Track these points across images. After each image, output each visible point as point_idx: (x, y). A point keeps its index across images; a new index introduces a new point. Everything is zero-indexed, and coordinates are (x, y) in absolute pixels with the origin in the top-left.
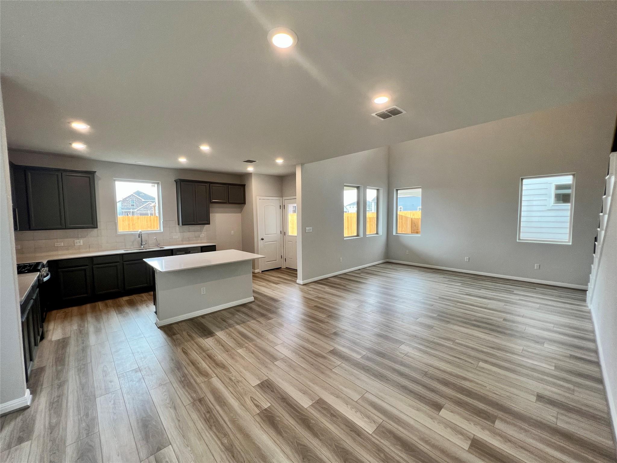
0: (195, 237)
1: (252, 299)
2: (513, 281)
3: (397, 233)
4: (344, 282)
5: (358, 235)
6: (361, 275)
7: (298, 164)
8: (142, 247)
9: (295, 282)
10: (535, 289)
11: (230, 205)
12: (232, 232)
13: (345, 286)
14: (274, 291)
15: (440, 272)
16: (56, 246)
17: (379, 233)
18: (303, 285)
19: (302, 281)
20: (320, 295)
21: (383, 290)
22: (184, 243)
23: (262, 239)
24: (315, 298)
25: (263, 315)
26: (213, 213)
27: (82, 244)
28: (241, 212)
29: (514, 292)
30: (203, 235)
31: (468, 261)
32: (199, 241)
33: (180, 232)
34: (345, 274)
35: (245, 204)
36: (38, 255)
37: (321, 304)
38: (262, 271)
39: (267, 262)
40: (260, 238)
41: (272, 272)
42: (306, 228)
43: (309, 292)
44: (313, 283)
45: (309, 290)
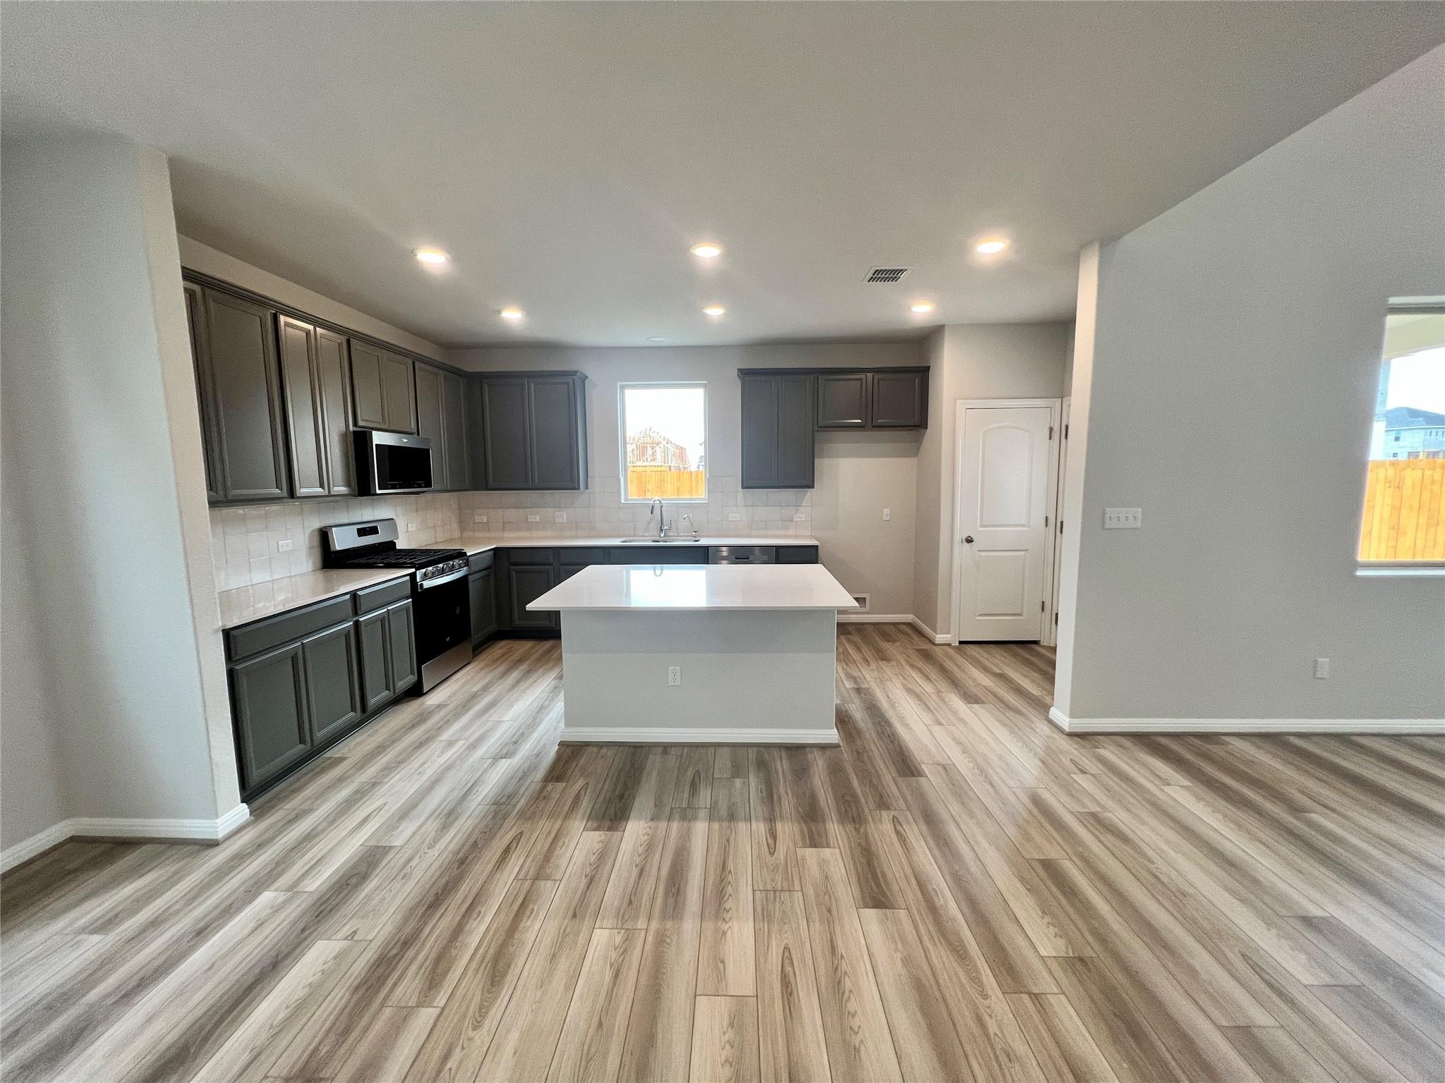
0: (782, 521)
1: (831, 735)
4: (1312, 785)
8: (662, 535)
9: (1046, 712)
11: (873, 433)
12: (887, 511)
13: (1296, 810)
14: (936, 728)
16: (530, 520)
18: (1072, 735)
19: (1068, 720)
20: (1118, 816)
22: (754, 533)
23: (969, 540)
24: (1077, 816)
25: (811, 815)
26: (829, 456)
27: (565, 521)
28: (915, 453)
30: (801, 516)
32: (791, 532)
33: (746, 506)
34: (1344, 739)
35: (927, 428)
36: (506, 534)
37: (1088, 863)
38: (961, 643)
39: (980, 615)
40: (959, 535)
41: (994, 649)
42: (1108, 510)
43: (1079, 778)
44: (1129, 738)
45: (1083, 772)
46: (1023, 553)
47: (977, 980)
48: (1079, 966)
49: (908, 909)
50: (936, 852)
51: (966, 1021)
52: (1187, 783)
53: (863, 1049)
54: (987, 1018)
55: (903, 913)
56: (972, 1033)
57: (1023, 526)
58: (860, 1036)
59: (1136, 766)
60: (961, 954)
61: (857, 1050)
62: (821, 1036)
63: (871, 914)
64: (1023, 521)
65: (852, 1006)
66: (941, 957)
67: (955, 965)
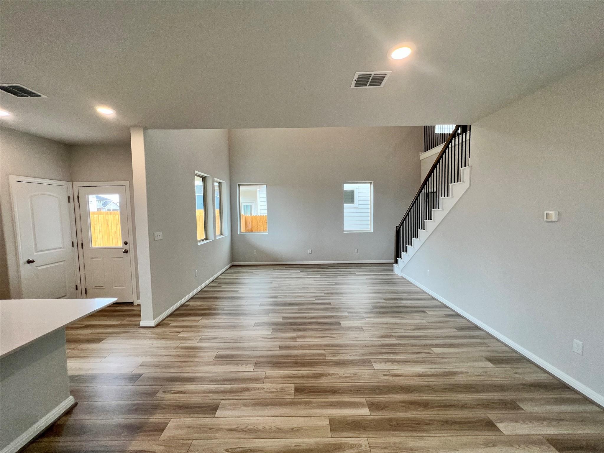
2: (344, 264)
3: (241, 232)
5: (206, 239)
6: (224, 288)
7: (136, 126)
9: (138, 326)
10: (361, 268)
15: (292, 267)
17: (224, 234)
19: (152, 320)
21: (272, 300)
23: (29, 262)
29: (357, 274)
31: (311, 253)
34: (202, 291)
42: (155, 233)
43: (180, 335)
44: (169, 317)
45: (179, 333)
46: (62, 263)
47: (258, 389)
48: (258, 365)
49: (222, 400)
50: (195, 383)
51: (271, 396)
52: (201, 318)
53: (278, 427)
54: (270, 390)
55: (222, 402)
56: (275, 395)
57: (61, 248)
58: (273, 426)
59: (184, 322)
60: (247, 390)
61: (278, 428)
62: (271, 440)
63: (218, 413)
64: (61, 246)
65: (261, 427)
66: (246, 395)
67: (250, 392)
